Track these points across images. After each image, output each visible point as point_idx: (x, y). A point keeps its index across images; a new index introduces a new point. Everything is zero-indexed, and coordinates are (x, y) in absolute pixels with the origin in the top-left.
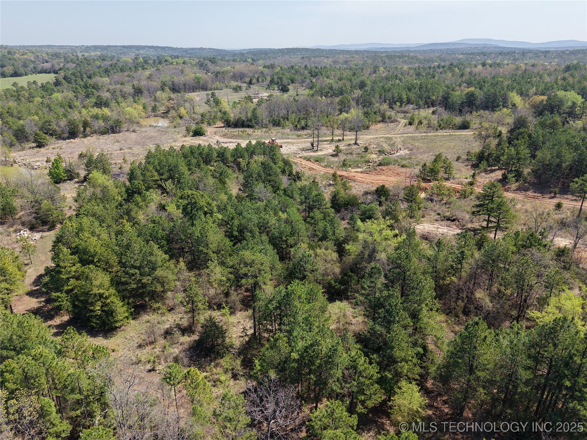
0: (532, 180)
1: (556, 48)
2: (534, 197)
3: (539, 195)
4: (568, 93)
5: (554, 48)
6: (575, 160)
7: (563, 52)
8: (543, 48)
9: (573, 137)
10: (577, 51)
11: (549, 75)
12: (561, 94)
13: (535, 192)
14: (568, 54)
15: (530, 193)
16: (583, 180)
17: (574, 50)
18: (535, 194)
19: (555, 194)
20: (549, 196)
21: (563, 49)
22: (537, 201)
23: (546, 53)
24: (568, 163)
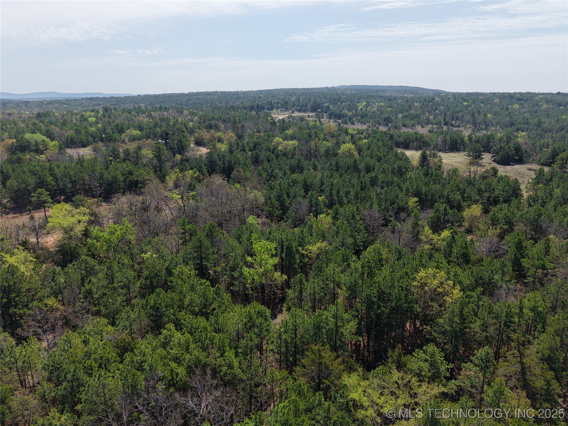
0: (12, 206)
1: (39, 99)
2: (14, 218)
3: (18, 215)
4: (35, 135)
5: (37, 99)
6: (37, 183)
7: (42, 102)
8: (26, 98)
9: (35, 166)
10: (53, 101)
11: (23, 122)
12: (28, 136)
13: (15, 214)
14: (46, 104)
15: (10, 216)
16: (37, 194)
17: (51, 101)
18: (14, 215)
19: (30, 211)
20: (26, 214)
21: (41, 100)
22: (16, 219)
23: (26, 103)
24: (32, 186)
